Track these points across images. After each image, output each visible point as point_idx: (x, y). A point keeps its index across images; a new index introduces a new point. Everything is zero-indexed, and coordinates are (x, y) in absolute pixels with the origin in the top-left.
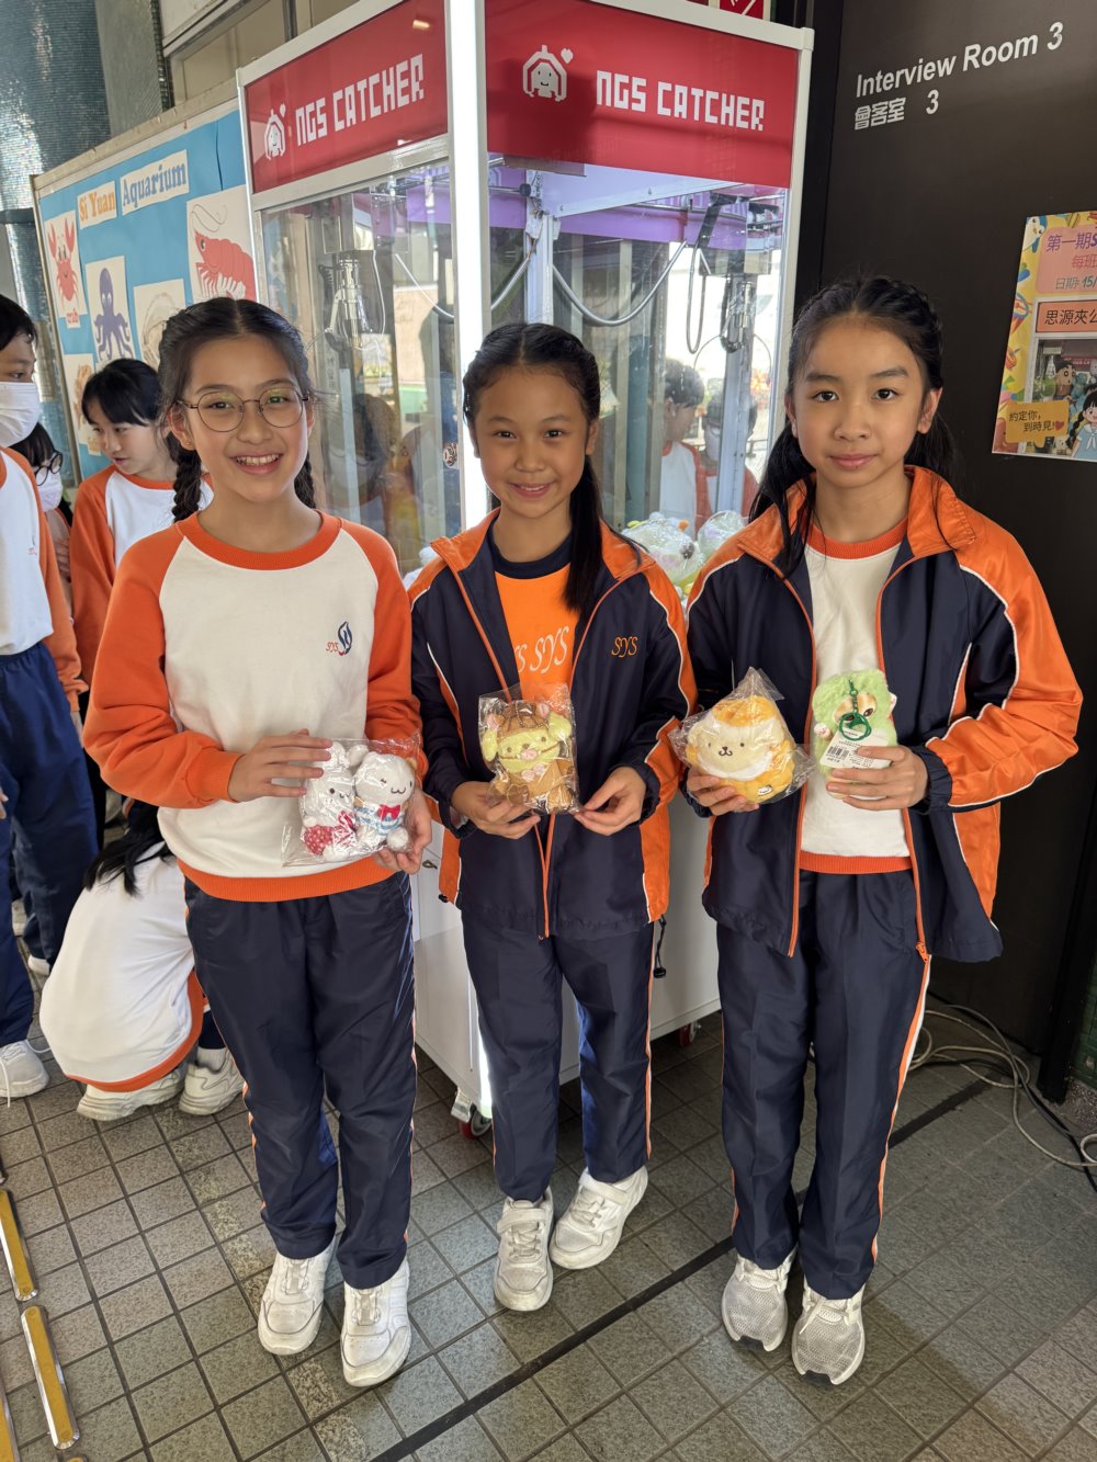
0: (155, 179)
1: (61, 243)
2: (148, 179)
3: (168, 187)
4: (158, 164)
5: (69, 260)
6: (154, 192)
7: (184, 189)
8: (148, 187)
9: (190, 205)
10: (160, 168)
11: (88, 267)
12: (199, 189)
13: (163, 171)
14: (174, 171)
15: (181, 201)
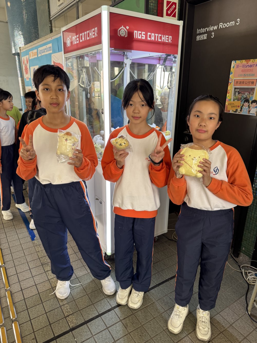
0: (45, 49)
1: (25, 62)
2: (44, 49)
3: (48, 51)
4: (46, 46)
5: (27, 66)
6: (45, 52)
7: (51, 52)
8: (44, 51)
9: (52, 55)
10: (46, 47)
11: (31, 67)
12: (54, 52)
13: (47, 47)
14: (49, 48)
15: (50, 54)
